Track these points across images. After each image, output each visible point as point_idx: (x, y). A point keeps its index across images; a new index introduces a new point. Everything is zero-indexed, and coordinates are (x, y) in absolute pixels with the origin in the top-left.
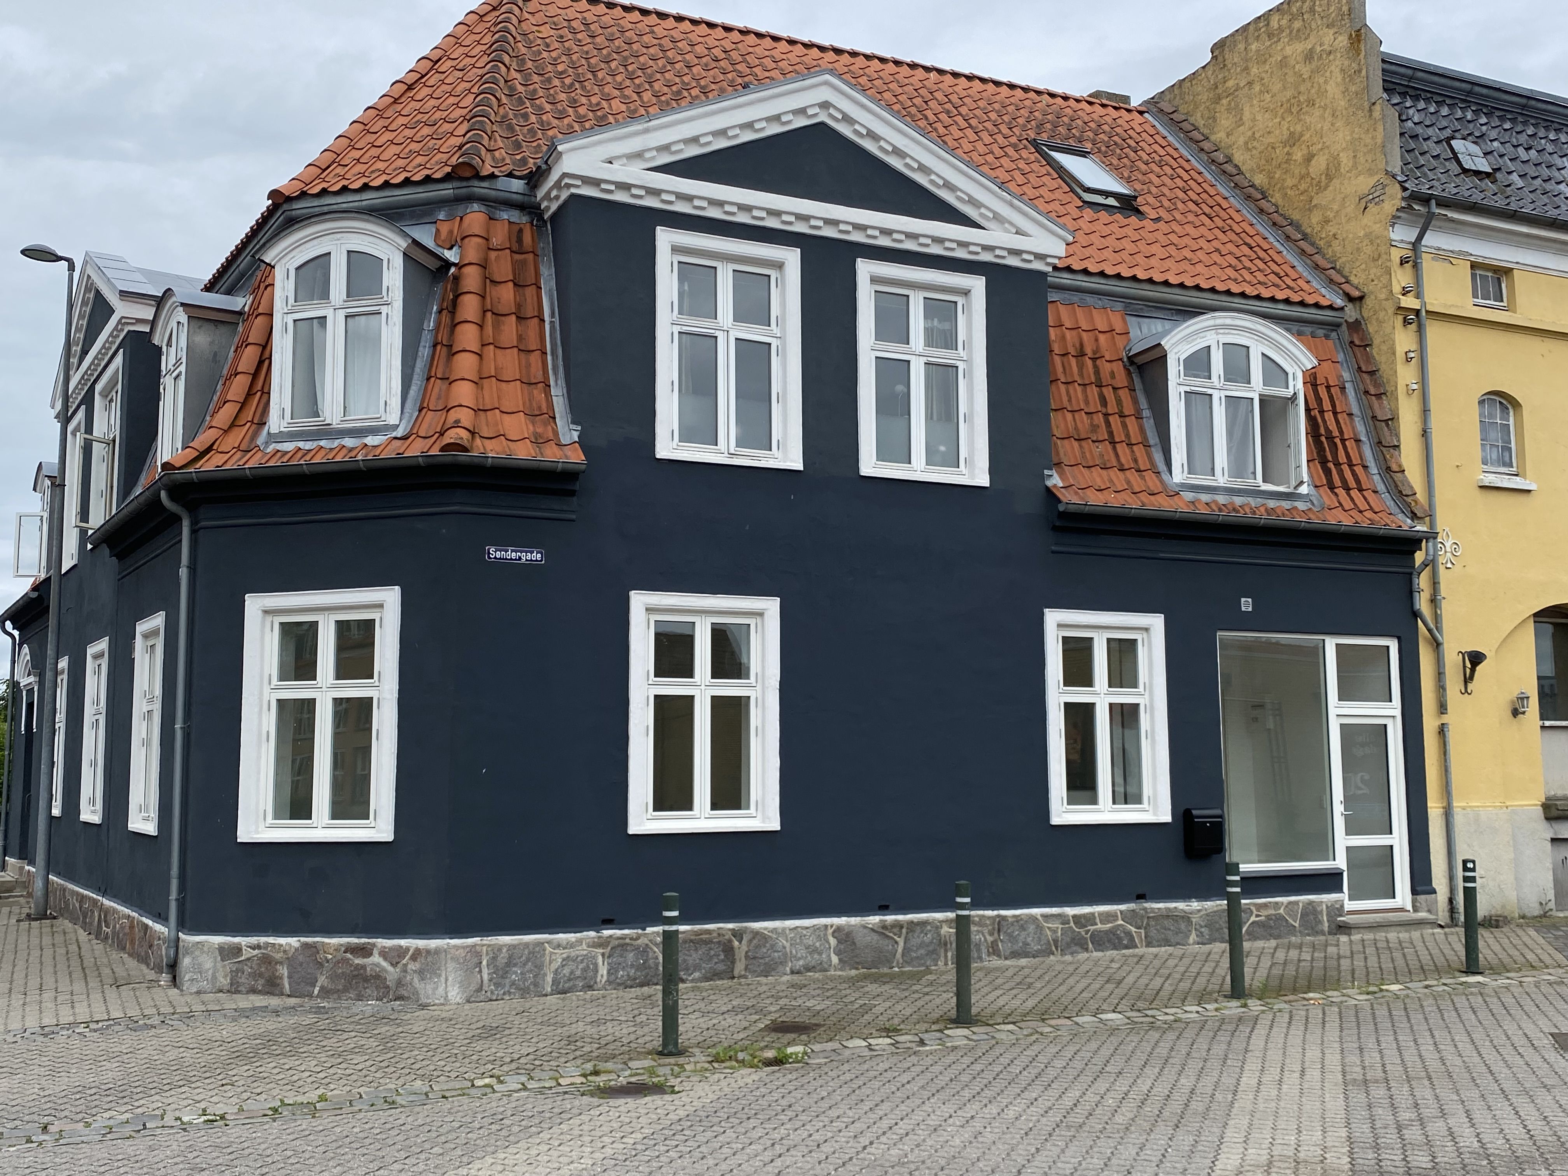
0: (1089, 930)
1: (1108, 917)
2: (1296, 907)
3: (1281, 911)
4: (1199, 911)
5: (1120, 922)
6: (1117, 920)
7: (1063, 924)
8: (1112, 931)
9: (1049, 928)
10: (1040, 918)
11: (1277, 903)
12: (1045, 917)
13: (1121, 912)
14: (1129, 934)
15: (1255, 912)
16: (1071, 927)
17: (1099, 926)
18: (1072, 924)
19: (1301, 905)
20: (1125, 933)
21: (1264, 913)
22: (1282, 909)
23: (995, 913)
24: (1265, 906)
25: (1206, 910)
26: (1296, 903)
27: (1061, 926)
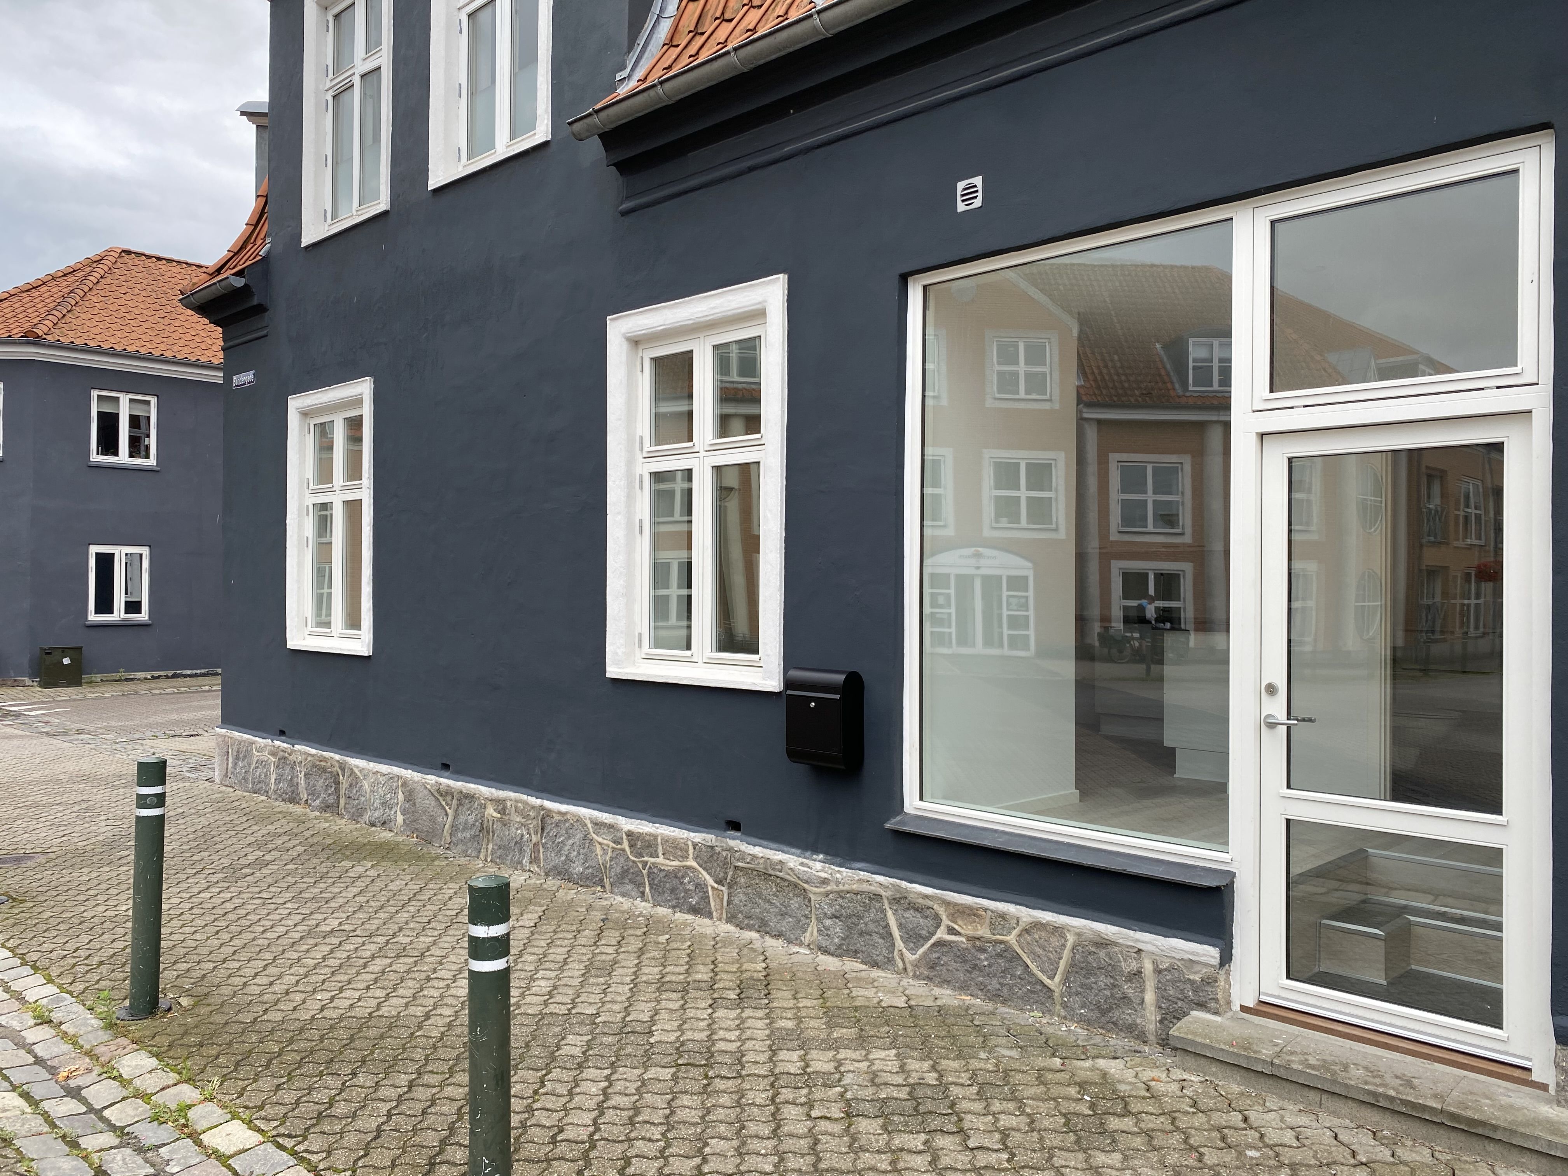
0: (646, 863)
1: (675, 849)
2: (1055, 942)
3: (1011, 938)
4: (825, 882)
5: (691, 863)
6: (686, 857)
7: (614, 842)
8: (676, 875)
9: (600, 844)
10: (590, 825)
11: (1003, 916)
12: (597, 824)
13: (695, 845)
14: (701, 887)
15: (946, 921)
16: (624, 850)
17: (661, 860)
18: (626, 845)
19: (1071, 939)
20: (697, 886)
21: (968, 929)
22: (1015, 932)
23: (538, 802)
24: (971, 913)
25: (838, 883)
26: (1058, 931)
27: (612, 844)
